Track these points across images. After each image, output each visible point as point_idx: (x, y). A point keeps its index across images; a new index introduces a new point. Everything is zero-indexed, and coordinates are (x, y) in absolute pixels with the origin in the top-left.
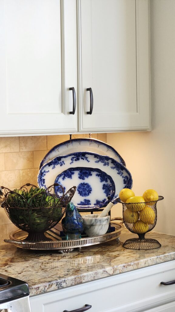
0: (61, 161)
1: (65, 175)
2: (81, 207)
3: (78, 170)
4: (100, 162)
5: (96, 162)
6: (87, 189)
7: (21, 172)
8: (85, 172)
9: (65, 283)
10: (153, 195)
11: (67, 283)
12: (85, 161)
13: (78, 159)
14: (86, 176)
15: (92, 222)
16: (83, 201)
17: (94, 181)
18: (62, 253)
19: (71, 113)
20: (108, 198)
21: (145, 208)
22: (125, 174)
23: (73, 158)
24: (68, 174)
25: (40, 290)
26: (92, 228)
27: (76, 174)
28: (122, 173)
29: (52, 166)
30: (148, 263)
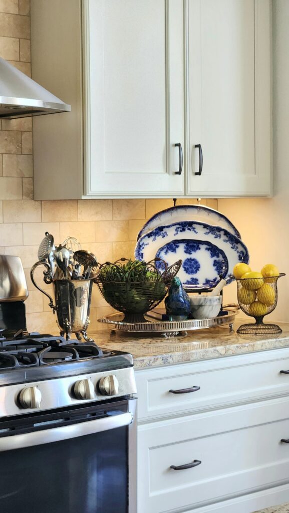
0: (163, 232)
1: (168, 248)
2: (187, 287)
3: (184, 243)
4: (210, 233)
5: (205, 233)
6: (195, 266)
7: (114, 245)
8: (192, 245)
9: (171, 359)
10: (273, 270)
11: (174, 358)
12: (192, 232)
13: (184, 230)
14: (193, 250)
15: (201, 302)
16: (190, 280)
17: (203, 256)
18: (165, 337)
19: (177, 173)
20: (220, 276)
21: (263, 285)
22: (240, 249)
23: (178, 228)
24: (172, 247)
25: (144, 363)
26: (201, 309)
27: (182, 247)
28: (237, 248)
29: (152, 238)
30: (266, 346)
